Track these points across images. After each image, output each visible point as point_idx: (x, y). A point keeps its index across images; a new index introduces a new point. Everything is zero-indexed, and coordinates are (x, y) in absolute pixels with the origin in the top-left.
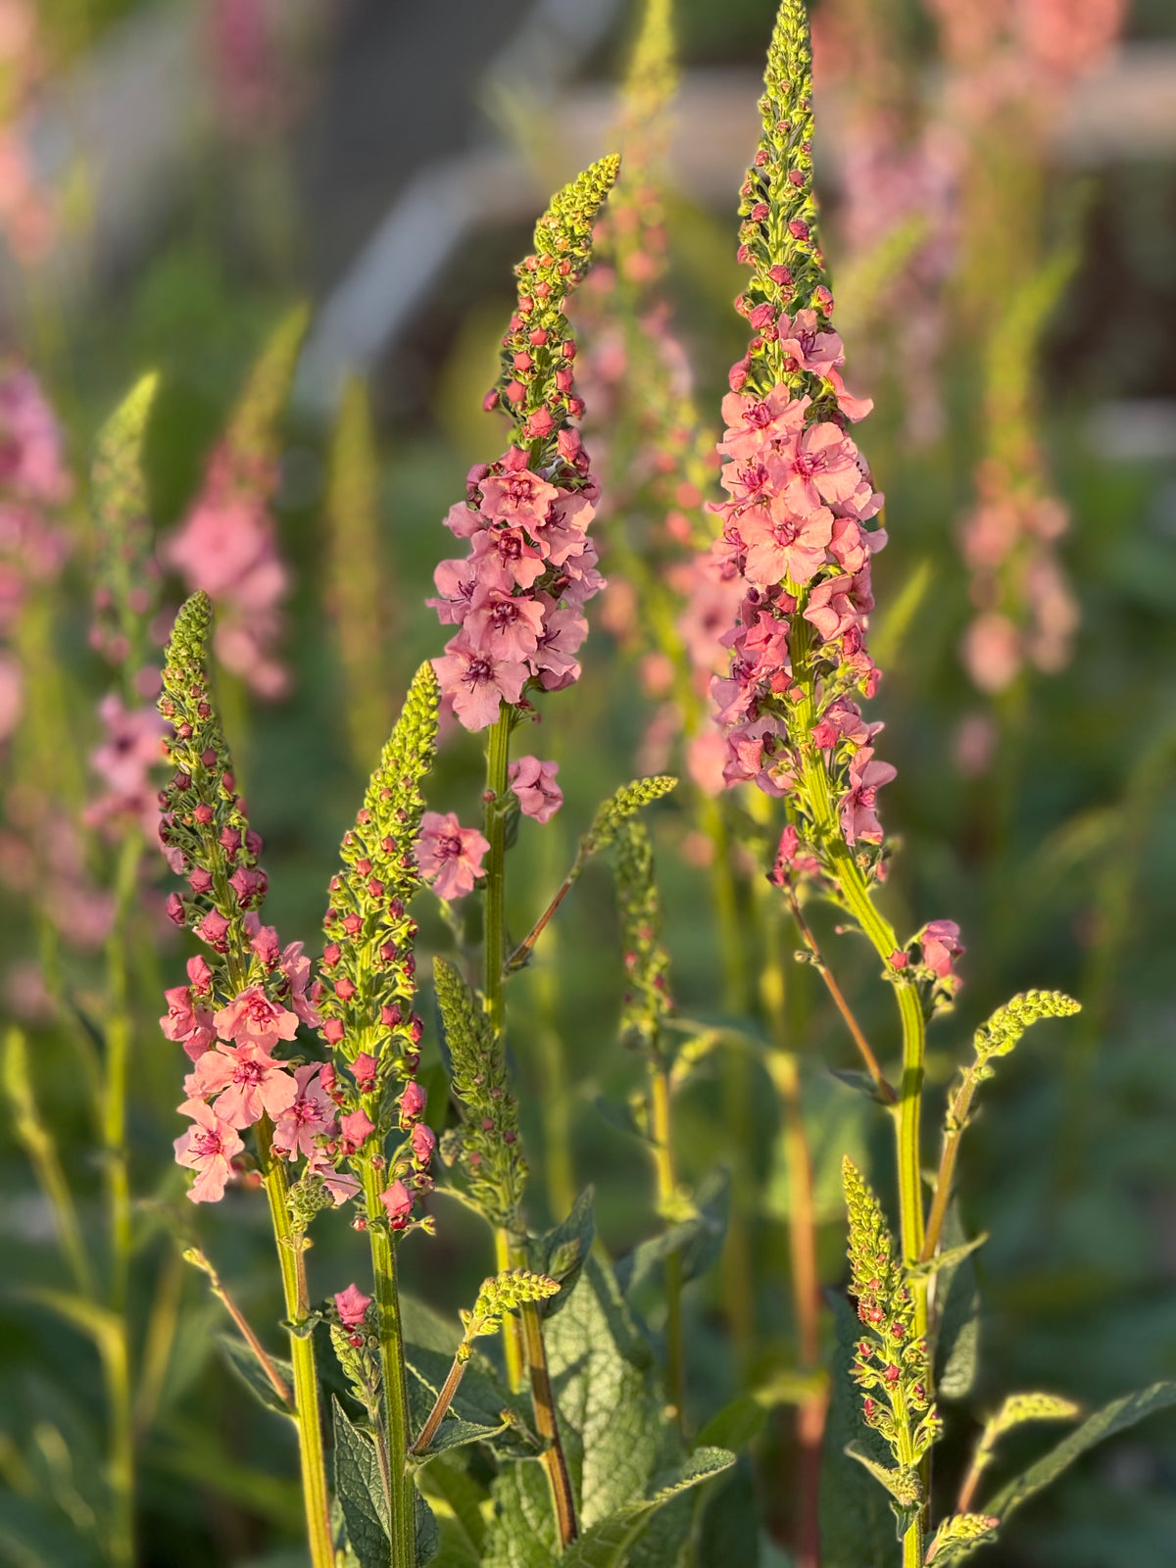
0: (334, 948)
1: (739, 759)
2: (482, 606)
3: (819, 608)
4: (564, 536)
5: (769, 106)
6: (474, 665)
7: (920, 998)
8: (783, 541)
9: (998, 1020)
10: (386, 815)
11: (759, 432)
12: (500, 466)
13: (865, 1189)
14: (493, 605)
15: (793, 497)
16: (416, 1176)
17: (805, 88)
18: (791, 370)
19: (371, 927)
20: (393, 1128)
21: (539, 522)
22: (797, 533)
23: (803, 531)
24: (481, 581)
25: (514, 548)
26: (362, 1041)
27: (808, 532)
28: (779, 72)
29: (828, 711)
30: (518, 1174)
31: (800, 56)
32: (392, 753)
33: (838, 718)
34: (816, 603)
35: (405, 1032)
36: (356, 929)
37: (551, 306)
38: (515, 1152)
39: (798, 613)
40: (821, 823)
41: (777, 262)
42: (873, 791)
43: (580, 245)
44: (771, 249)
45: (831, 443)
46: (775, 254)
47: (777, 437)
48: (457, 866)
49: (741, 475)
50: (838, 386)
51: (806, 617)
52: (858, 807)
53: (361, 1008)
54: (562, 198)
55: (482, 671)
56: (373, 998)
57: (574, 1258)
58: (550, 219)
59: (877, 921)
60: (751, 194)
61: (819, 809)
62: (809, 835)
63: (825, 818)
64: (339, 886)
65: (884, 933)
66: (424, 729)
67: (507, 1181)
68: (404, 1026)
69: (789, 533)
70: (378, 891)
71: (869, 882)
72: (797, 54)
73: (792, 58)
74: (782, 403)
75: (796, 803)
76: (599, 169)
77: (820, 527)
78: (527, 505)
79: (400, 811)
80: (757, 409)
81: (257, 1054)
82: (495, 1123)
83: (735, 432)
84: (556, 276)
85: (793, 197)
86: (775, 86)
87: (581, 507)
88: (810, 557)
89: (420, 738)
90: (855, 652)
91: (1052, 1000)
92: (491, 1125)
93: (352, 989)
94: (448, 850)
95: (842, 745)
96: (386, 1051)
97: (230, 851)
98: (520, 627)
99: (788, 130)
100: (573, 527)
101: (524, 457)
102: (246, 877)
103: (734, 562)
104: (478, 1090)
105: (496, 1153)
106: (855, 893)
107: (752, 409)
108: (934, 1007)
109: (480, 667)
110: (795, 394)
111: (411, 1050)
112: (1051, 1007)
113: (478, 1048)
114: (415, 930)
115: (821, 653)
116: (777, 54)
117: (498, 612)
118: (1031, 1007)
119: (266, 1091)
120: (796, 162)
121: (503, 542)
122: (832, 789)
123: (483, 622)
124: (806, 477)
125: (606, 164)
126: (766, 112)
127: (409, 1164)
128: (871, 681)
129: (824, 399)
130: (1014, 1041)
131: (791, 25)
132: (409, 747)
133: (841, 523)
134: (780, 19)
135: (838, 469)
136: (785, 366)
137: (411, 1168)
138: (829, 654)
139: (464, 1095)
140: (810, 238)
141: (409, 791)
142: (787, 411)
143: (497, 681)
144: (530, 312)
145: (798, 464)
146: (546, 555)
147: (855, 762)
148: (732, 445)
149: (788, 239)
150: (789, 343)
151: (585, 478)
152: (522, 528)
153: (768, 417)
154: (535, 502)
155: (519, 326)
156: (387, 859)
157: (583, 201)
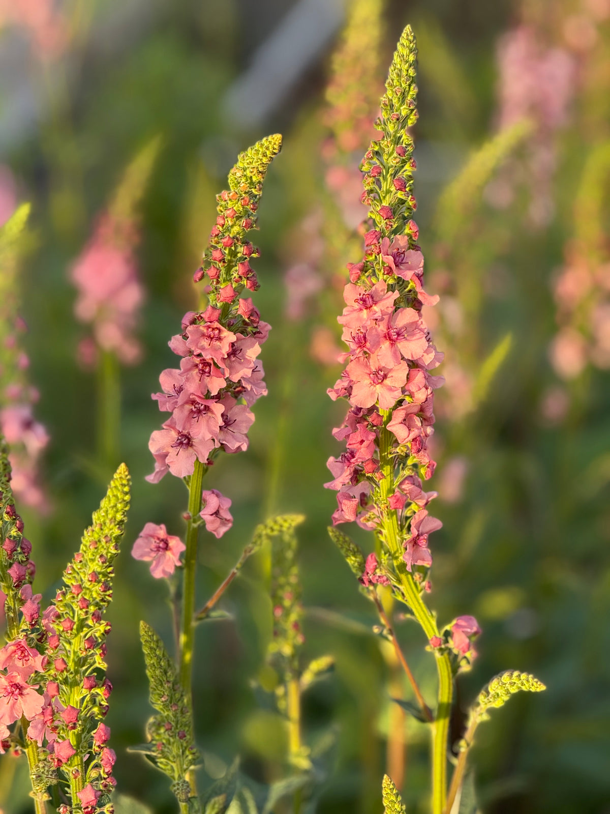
0: (56, 638)
1: (342, 510)
2: (186, 403)
3: (397, 424)
4: (240, 363)
5: (387, 103)
6: (180, 438)
7: (450, 662)
8: (376, 381)
9: (494, 686)
10: (93, 558)
11: (365, 311)
12: (202, 318)
13: (397, 797)
14: (193, 402)
15: (383, 355)
16: (102, 782)
17: (411, 93)
18: (388, 274)
19: (81, 626)
20: (89, 750)
21: (224, 355)
22: (385, 377)
23: (389, 376)
24: (186, 388)
25: (207, 370)
26: (72, 695)
27: (392, 376)
28: (395, 81)
29: (401, 483)
30: (187, 756)
31: (409, 72)
32: (99, 519)
33: (408, 489)
34: (395, 420)
35: (100, 691)
36: (69, 628)
37: (237, 222)
38: (185, 744)
39: (383, 426)
40: (393, 552)
41: (385, 204)
42: (426, 537)
43: (255, 188)
44: (382, 195)
45: (411, 321)
46: (384, 197)
47: (376, 316)
48: (165, 558)
49: (353, 336)
50: (417, 286)
51: (389, 429)
52: (415, 546)
53: (71, 676)
54: (246, 158)
55: (185, 442)
56: (80, 669)
57: (221, 807)
58: (237, 171)
59: (425, 614)
60: (372, 158)
61: (392, 543)
62: (384, 560)
63: (395, 549)
64: (61, 599)
65: (429, 622)
66: (119, 506)
67: (180, 761)
68: (99, 688)
69: (380, 376)
70: (85, 606)
71: (421, 590)
72: (408, 71)
73: (404, 73)
74: (382, 293)
75: (380, 535)
76: (268, 143)
77: (400, 374)
78: (218, 343)
79: (101, 556)
80: (364, 296)
81: (19, 680)
82: (172, 726)
83: (351, 309)
84: (239, 205)
85: (397, 163)
86: (392, 90)
87: (252, 345)
88: (392, 393)
89: (117, 511)
90: (419, 451)
91: (528, 681)
92: (170, 727)
93: (64, 666)
94: (159, 547)
95: (409, 504)
96: (87, 702)
97: (9, 554)
98: (210, 417)
99: (398, 119)
100: (247, 357)
101: (216, 314)
102: (18, 569)
103: (345, 389)
104: (163, 705)
105: (173, 743)
106: (412, 596)
107: (361, 296)
108: (459, 666)
109: (183, 440)
110: (391, 288)
111: (103, 703)
112: (527, 685)
113: (165, 679)
114: (109, 629)
115: (398, 450)
116: (395, 70)
117: (195, 407)
118: (515, 683)
119: (25, 702)
120: (401, 141)
121: (201, 364)
122: (400, 534)
123: (186, 412)
124: (393, 342)
125: (272, 141)
126: (385, 106)
127: (100, 772)
128: (429, 469)
129: (410, 291)
130: (503, 701)
131: (405, 52)
132: (110, 516)
133: (414, 371)
134: (399, 47)
135: (414, 338)
136: (384, 271)
137: (100, 775)
138: (402, 451)
139: (156, 705)
140: (407, 189)
141: (108, 544)
142: (385, 299)
143: (194, 448)
144: (223, 226)
145: (388, 334)
146: (227, 375)
147: (415, 519)
148: (348, 317)
149: (393, 189)
150: (386, 258)
151: (256, 327)
152: (212, 359)
153: (371, 302)
154: (222, 342)
155: (217, 233)
156: (92, 586)
157: (258, 162)
